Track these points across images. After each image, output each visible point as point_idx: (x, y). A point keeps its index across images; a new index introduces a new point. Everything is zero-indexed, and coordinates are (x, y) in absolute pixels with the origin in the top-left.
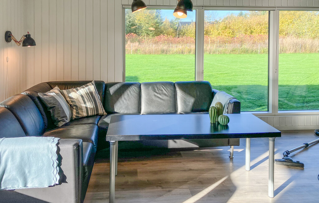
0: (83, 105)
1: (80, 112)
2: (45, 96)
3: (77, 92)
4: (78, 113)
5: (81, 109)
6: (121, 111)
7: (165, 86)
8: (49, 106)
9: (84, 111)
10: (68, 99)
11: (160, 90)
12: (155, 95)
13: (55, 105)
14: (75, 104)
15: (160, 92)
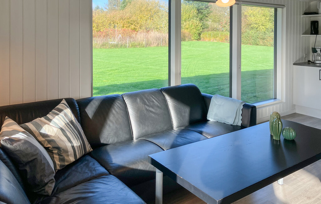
0: (69, 145)
1: (66, 158)
2: (15, 144)
3: (51, 124)
4: (62, 160)
5: (66, 151)
6: (109, 141)
7: (154, 96)
8: (25, 160)
9: (71, 154)
10: (41, 139)
11: (150, 101)
12: (147, 109)
13: (34, 157)
14: (56, 146)
15: (152, 104)
